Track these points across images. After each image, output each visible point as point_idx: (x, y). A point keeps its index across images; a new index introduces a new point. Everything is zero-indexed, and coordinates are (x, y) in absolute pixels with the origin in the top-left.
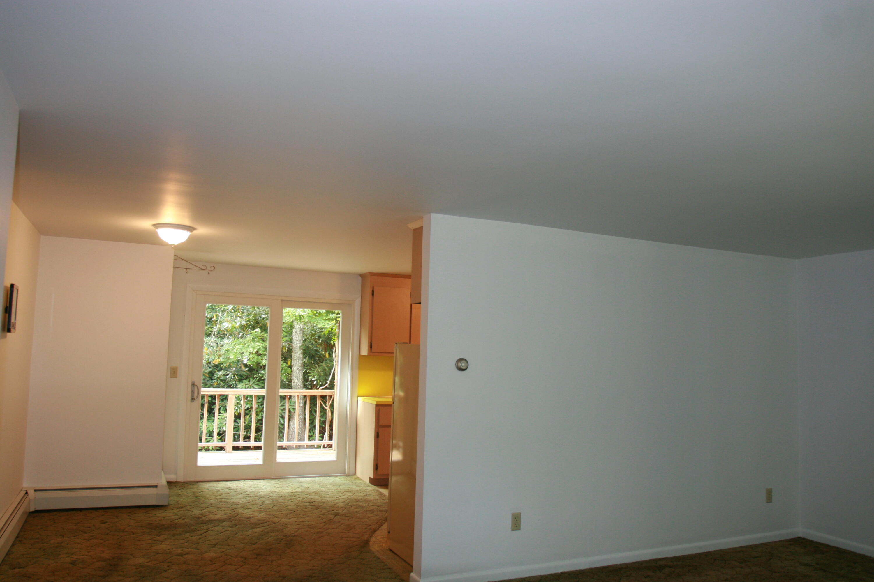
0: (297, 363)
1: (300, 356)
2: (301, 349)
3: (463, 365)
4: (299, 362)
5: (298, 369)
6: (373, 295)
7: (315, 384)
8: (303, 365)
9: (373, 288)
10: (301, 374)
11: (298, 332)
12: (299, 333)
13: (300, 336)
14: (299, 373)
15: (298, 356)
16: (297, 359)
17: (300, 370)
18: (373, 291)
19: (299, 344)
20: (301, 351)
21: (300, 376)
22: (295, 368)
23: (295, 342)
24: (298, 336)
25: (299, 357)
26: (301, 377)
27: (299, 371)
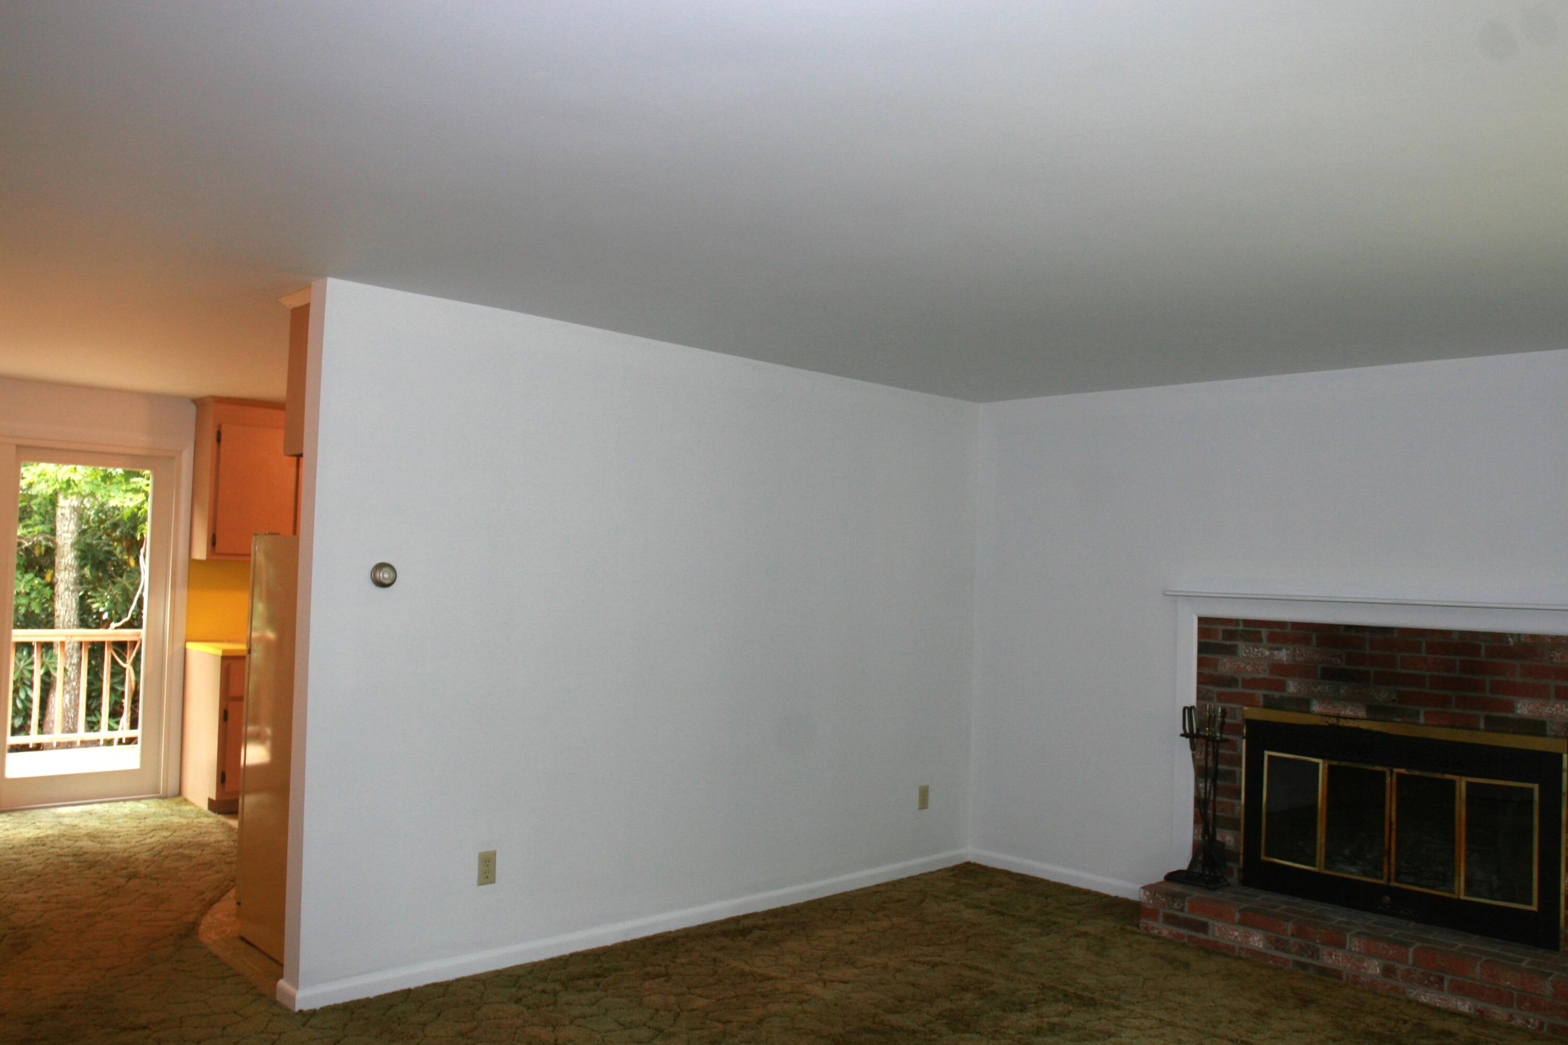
0: (67, 576)
1: (73, 563)
2: (75, 549)
3: (385, 575)
4: (69, 574)
5: (67, 589)
6: (219, 440)
7: (106, 620)
8: (78, 581)
9: (220, 426)
10: (74, 600)
11: (68, 515)
12: (71, 516)
13: (72, 522)
14: (71, 597)
15: (68, 562)
16: (65, 569)
17: (73, 591)
18: (219, 433)
19: (71, 538)
20: (75, 552)
21: (72, 603)
22: (60, 588)
23: (61, 535)
24: (67, 523)
25: (70, 566)
26: (74, 605)
27: (70, 593)
